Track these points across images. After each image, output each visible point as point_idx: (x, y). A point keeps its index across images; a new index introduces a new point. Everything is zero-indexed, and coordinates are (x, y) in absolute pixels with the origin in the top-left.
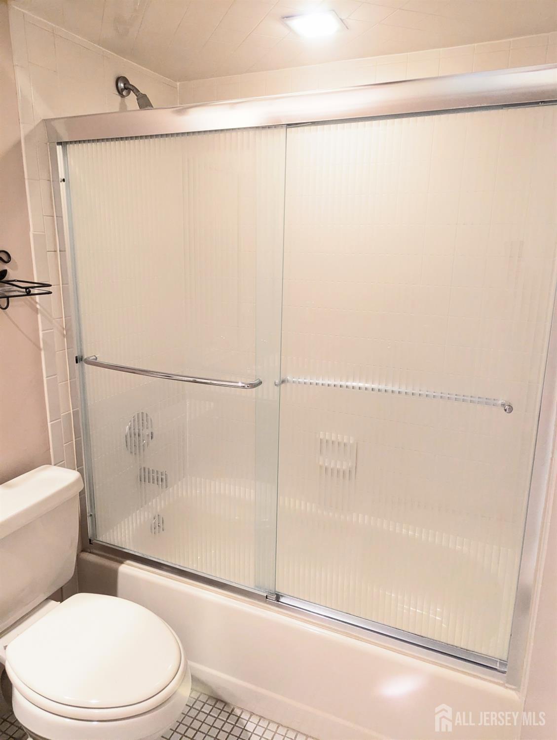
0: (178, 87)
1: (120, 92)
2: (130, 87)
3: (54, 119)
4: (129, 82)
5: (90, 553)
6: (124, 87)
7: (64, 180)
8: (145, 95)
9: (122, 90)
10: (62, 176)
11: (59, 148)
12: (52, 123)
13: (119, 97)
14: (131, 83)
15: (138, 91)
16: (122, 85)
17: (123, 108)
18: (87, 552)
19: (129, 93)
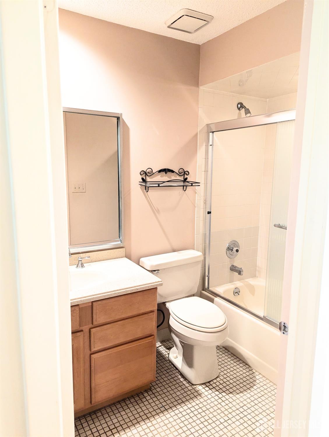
0: (268, 101)
1: (239, 109)
2: (243, 106)
3: (211, 124)
4: (243, 104)
5: (206, 291)
6: (241, 106)
7: (211, 145)
8: (248, 109)
9: (240, 108)
10: (211, 143)
11: (211, 134)
12: (210, 125)
13: (238, 111)
14: (244, 105)
15: (246, 107)
16: (239, 106)
17: (240, 114)
18: (204, 291)
19: (242, 109)
